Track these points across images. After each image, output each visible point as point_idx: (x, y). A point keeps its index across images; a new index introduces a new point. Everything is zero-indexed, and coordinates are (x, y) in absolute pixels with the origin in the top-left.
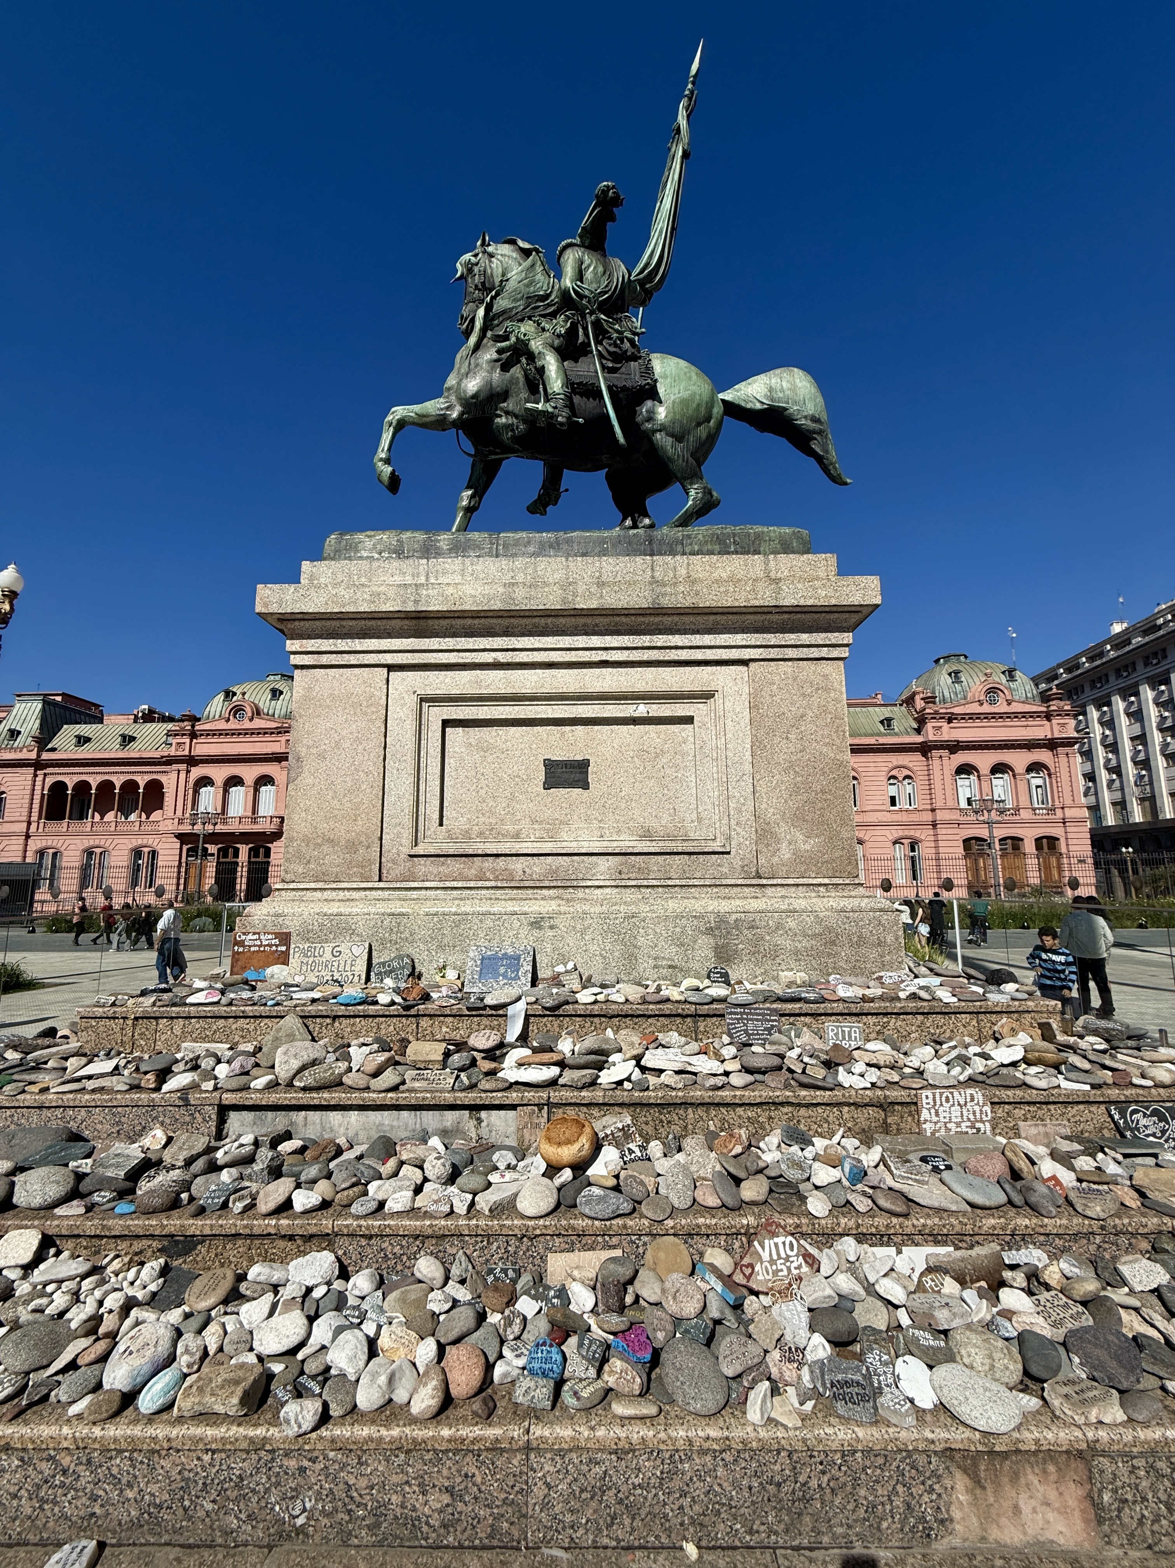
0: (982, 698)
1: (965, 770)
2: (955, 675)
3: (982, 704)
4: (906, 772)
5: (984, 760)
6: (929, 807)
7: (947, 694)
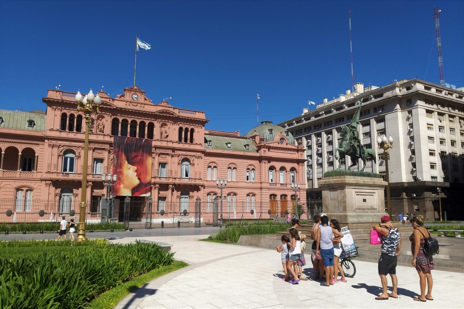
0: (279, 141)
1: (272, 168)
2: (271, 130)
3: (279, 144)
4: (253, 167)
5: (278, 165)
6: (259, 181)
7: (268, 138)
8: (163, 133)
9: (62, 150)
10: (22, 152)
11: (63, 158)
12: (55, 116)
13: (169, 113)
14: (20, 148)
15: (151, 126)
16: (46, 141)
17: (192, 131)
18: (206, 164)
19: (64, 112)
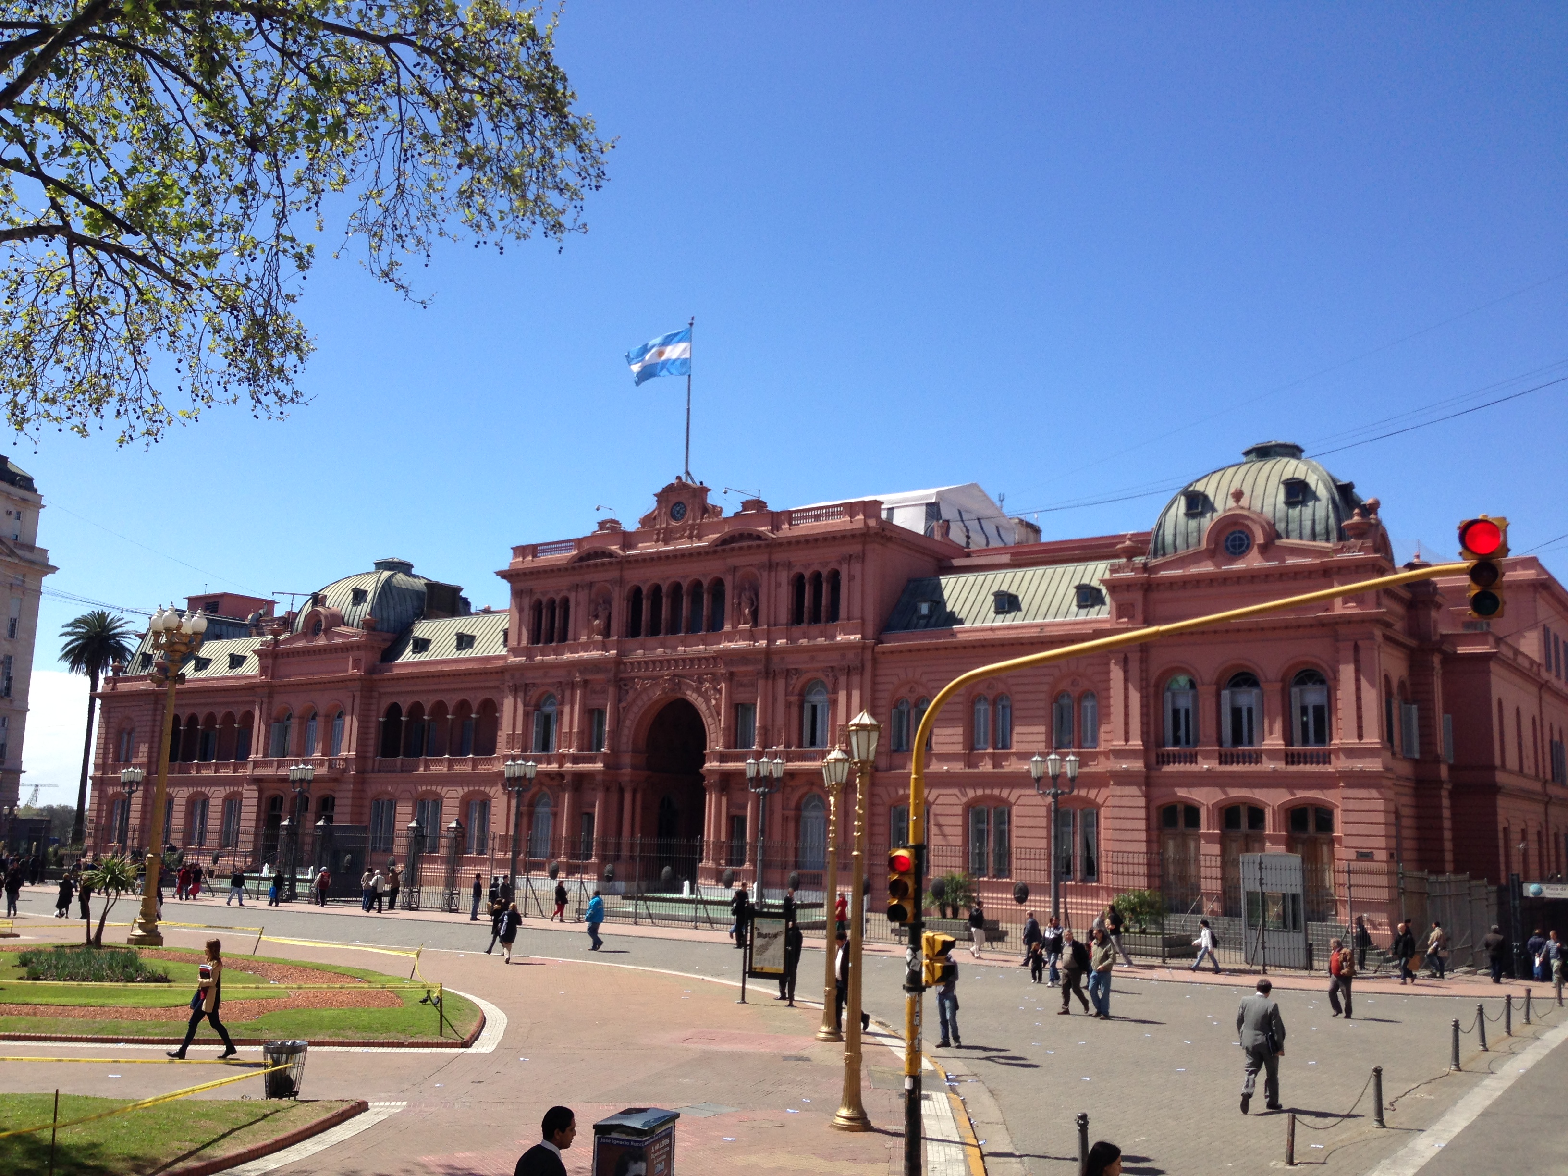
2: (1190, 499)
10: (478, 710)
11: (535, 716)
12: (522, 610)
14: (475, 701)
15: (718, 589)
16: (506, 677)
17: (834, 580)
19: (538, 596)
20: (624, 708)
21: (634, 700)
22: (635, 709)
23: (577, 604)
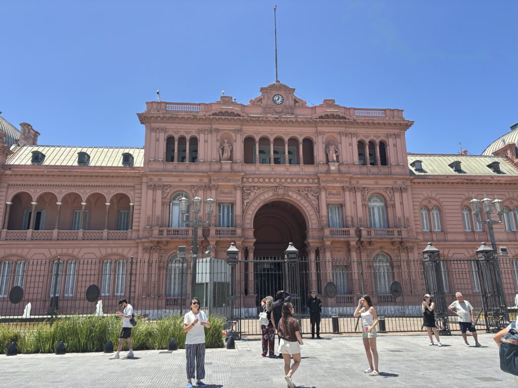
8: (331, 152)
9: (168, 193)
10: (111, 202)
11: (170, 205)
12: (157, 140)
13: (339, 117)
14: (109, 195)
15: (309, 144)
16: (144, 180)
17: (383, 145)
18: (418, 203)
19: (170, 133)
20: (247, 203)
21: (254, 199)
22: (255, 204)
23: (206, 141)
